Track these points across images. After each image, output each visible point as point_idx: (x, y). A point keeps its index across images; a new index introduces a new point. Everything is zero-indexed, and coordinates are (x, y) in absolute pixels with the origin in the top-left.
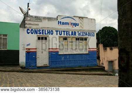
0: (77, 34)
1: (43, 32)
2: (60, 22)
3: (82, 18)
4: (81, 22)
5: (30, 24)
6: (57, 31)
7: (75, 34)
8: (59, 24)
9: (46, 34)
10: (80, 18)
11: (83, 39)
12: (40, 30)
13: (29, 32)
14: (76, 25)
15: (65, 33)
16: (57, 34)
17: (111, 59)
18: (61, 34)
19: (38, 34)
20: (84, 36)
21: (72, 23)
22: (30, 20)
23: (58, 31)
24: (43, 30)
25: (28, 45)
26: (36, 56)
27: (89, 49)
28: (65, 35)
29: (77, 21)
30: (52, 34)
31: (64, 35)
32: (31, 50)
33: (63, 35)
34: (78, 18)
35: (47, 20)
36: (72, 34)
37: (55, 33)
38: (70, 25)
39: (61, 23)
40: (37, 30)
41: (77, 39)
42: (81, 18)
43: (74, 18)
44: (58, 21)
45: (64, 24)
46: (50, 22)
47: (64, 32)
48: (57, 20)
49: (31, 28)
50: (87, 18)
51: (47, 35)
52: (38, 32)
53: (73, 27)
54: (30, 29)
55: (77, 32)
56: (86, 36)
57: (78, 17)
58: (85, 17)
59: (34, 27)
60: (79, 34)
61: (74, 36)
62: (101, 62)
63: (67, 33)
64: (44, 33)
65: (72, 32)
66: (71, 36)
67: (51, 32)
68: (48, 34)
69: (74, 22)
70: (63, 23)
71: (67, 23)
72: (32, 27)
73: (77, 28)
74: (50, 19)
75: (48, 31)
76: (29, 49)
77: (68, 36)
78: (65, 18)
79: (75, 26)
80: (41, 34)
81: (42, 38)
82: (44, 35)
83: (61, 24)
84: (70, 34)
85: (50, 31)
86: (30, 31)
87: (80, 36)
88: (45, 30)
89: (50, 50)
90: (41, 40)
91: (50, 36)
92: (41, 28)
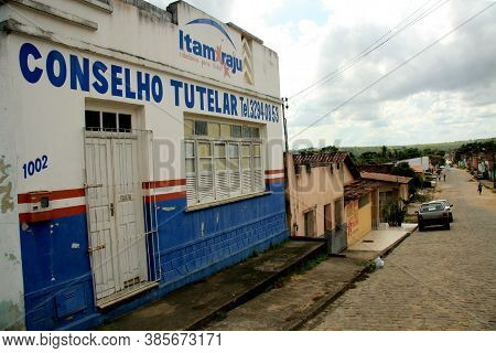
0: (239, 108)
1: (116, 81)
2: (187, 38)
3: (250, 39)
4: (245, 54)
7: (234, 106)
8: (181, 47)
9: (132, 96)
10: (243, 36)
12: (104, 69)
13: (39, 71)
15: (205, 96)
19: (93, 93)
21: (224, 55)
23: (181, 84)
24: (116, 70)
25: (34, 167)
27: (267, 172)
28: (206, 112)
30: (158, 99)
31: (202, 108)
32: (55, 204)
33: (196, 108)
34: (239, 36)
35: (135, 11)
36: (226, 107)
37: (169, 91)
38: (218, 63)
39: (191, 45)
40: (86, 62)
42: (245, 40)
44: (181, 32)
45: (199, 54)
46: (150, 25)
47: (202, 90)
48: (176, 22)
49: (47, 41)
51: (136, 101)
52: (92, 79)
53: (226, 73)
54: (44, 50)
55: (237, 98)
56: (261, 120)
57: (239, 30)
58: (256, 40)
59: (67, 37)
60: (245, 109)
61: (230, 116)
62: (292, 222)
63: (210, 100)
64: (123, 87)
65: (226, 96)
66: (221, 115)
67: (150, 87)
68: (140, 97)
69: (228, 49)
71: (209, 52)
74: (143, 8)
75: (139, 74)
76: (45, 198)
77: (215, 114)
79: (234, 71)
80: (108, 95)
81: (109, 122)
82: (123, 99)
83: (189, 50)
84: (221, 104)
85: (147, 75)
86: (42, 63)
87: (247, 118)
88: (127, 71)
89: (153, 192)
90: (102, 133)
91: (150, 106)
92: (109, 53)
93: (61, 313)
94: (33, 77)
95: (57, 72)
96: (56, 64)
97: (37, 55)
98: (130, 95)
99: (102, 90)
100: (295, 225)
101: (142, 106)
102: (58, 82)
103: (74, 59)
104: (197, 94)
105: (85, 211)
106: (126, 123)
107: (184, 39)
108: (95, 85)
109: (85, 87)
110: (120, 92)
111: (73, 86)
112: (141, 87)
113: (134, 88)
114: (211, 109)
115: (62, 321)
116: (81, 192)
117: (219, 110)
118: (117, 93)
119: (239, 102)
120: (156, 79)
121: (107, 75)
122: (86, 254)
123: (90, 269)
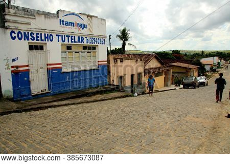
0: (85, 41)
1: (37, 37)
2: (63, 21)
3: (91, 17)
4: (89, 22)
5: (15, 22)
6: (58, 36)
7: (82, 41)
8: (60, 24)
9: (43, 40)
10: (88, 16)
11: (91, 47)
12: (34, 34)
13: (15, 37)
14: (83, 26)
15: (70, 38)
16: (59, 41)
17: (121, 73)
18: (64, 41)
19: (30, 41)
20: (94, 44)
21: (78, 24)
22: (15, 15)
23: (60, 36)
24: (37, 34)
25: (14, 60)
26: (28, 78)
27: (98, 62)
28: (70, 43)
29: (85, 21)
30: (51, 41)
31: (68, 42)
32: (20, 69)
33: (66, 42)
34: (86, 17)
35: (43, 16)
36: (79, 41)
37: (55, 38)
38: (76, 27)
39: (64, 23)
40: (28, 33)
41: (85, 48)
42: (89, 17)
43: (81, 16)
44: (60, 20)
45: (68, 25)
46: (49, 19)
47: (68, 37)
48: (58, 17)
49: (17, 29)
50: (96, 17)
52: (30, 37)
53: (79, 30)
54: (16, 32)
55: (84, 37)
56: (95, 44)
57: (86, 15)
58: (94, 16)
59: (23, 28)
60: (87, 41)
61: (81, 44)
62: (111, 79)
63: (72, 39)
64: (39, 39)
65: (79, 37)
66: (77, 43)
67: (49, 37)
68: (45, 41)
69: (80, 22)
70: (67, 24)
71: (72, 24)
72: (19, 28)
73: (84, 32)
74: (47, 15)
75: (45, 34)
76: (17, 67)
77: (74, 43)
78: (69, 14)
79: (83, 29)
80: (35, 41)
81: (36, 48)
82: (40, 41)
83: (63, 24)
84: (76, 40)
85: (48, 34)
86: (16, 35)
87: (88, 44)
88: (41, 34)
89: (49, 67)
90: (34, 51)
91: (49, 43)
92: (35, 30)
94: (13, 39)
95: (20, 35)
97: (15, 33)
98: (42, 40)
99: (33, 40)
100: (113, 80)
101: (46, 43)
102: (20, 39)
103: (25, 33)
104: (66, 38)
105: (28, 71)
106: (42, 48)
107: (62, 22)
108: (31, 39)
109: (28, 39)
110: (39, 40)
111: (25, 40)
112: (45, 38)
113: (43, 38)
114: (72, 42)
115: (22, 96)
116: (27, 66)
117: (75, 42)
118: (37, 40)
119: (85, 39)
120: (51, 35)
121: (35, 36)
122: (29, 81)
123: (30, 85)
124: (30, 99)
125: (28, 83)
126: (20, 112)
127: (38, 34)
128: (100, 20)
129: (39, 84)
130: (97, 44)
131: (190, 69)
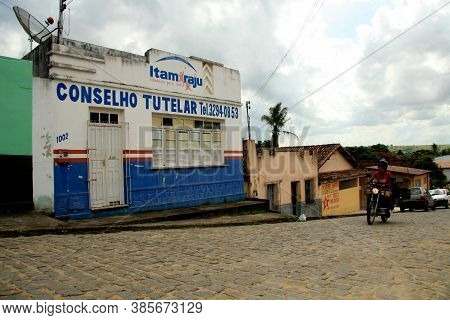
0: (198, 109)
1: (107, 97)
2: (157, 70)
3: (211, 64)
4: (207, 74)
5: (67, 68)
6: (147, 97)
7: (194, 109)
8: (152, 75)
9: (117, 104)
10: (204, 63)
11: (210, 123)
12: (100, 91)
13: (65, 95)
14: (195, 82)
15: (169, 103)
16: (147, 107)
17: (273, 178)
18: (158, 108)
19: (93, 104)
20: (216, 117)
21: (186, 77)
22: (67, 55)
23: (150, 97)
24: (106, 91)
25: (61, 138)
26: (86, 174)
27: (225, 152)
28: (169, 112)
29: (199, 72)
30: (134, 106)
31: (167, 109)
32: (71, 156)
33: (162, 110)
34: (201, 64)
35: (119, 59)
36: (187, 109)
37: (141, 101)
38: (181, 82)
39: (159, 74)
40: (90, 89)
41: (198, 124)
42: (206, 65)
43: (192, 62)
44: (152, 67)
45: (166, 78)
46: (129, 66)
47: (166, 100)
48: (148, 62)
49: (70, 81)
50: (221, 66)
51: (119, 107)
52: (93, 97)
53: (188, 88)
54: (68, 85)
55: (197, 103)
56: (219, 117)
57: (200, 60)
58: (216, 64)
59: (80, 78)
60: (204, 110)
61: (191, 115)
62: (252, 190)
63: (173, 105)
64: (111, 100)
65: (187, 102)
66: (183, 114)
67: (129, 99)
68: (122, 105)
69: (190, 73)
70: (165, 75)
71: (173, 76)
72: (73, 79)
73: (198, 92)
74: (126, 57)
75: (122, 93)
76: (66, 152)
77: (177, 113)
78: (169, 58)
79: (194, 87)
80: (102, 105)
81: (104, 118)
82: (111, 106)
83: (157, 76)
84: (182, 107)
85: (127, 94)
86: (67, 91)
87: (205, 116)
88: (114, 92)
90: (100, 124)
91: (128, 110)
92: (103, 84)
93: (71, 207)
94: (62, 98)
95: (74, 95)
96: (74, 91)
97: (65, 88)
98: (115, 104)
99: (99, 102)
100: (255, 191)
101: (123, 110)
102: (74, 99)
103: (83, 88)
104: (163, 103)
105: (86, 161)
106: (114, 119)
107: (154, 71)
108: (95, 100)
109: (89, 101)
110: (109, 103)
111: (83, 101)
112: (122, 99)
113: (118, 100)
114: (174, 110)
115: (71, 211)
116: (85, 152)
117: (180, 111)
118: (107, 103)
119: (198, 106)
120: (133, 95)
121: (102, 95)
122: (86, 182)
123: (87, 189)
124: (86, 217)
125: (85, 185)
126: (63, 234)
127: (109, 91)
128: (228, 72)
129: (106, 189)
130: (223, 117)
131: (413, 176)
